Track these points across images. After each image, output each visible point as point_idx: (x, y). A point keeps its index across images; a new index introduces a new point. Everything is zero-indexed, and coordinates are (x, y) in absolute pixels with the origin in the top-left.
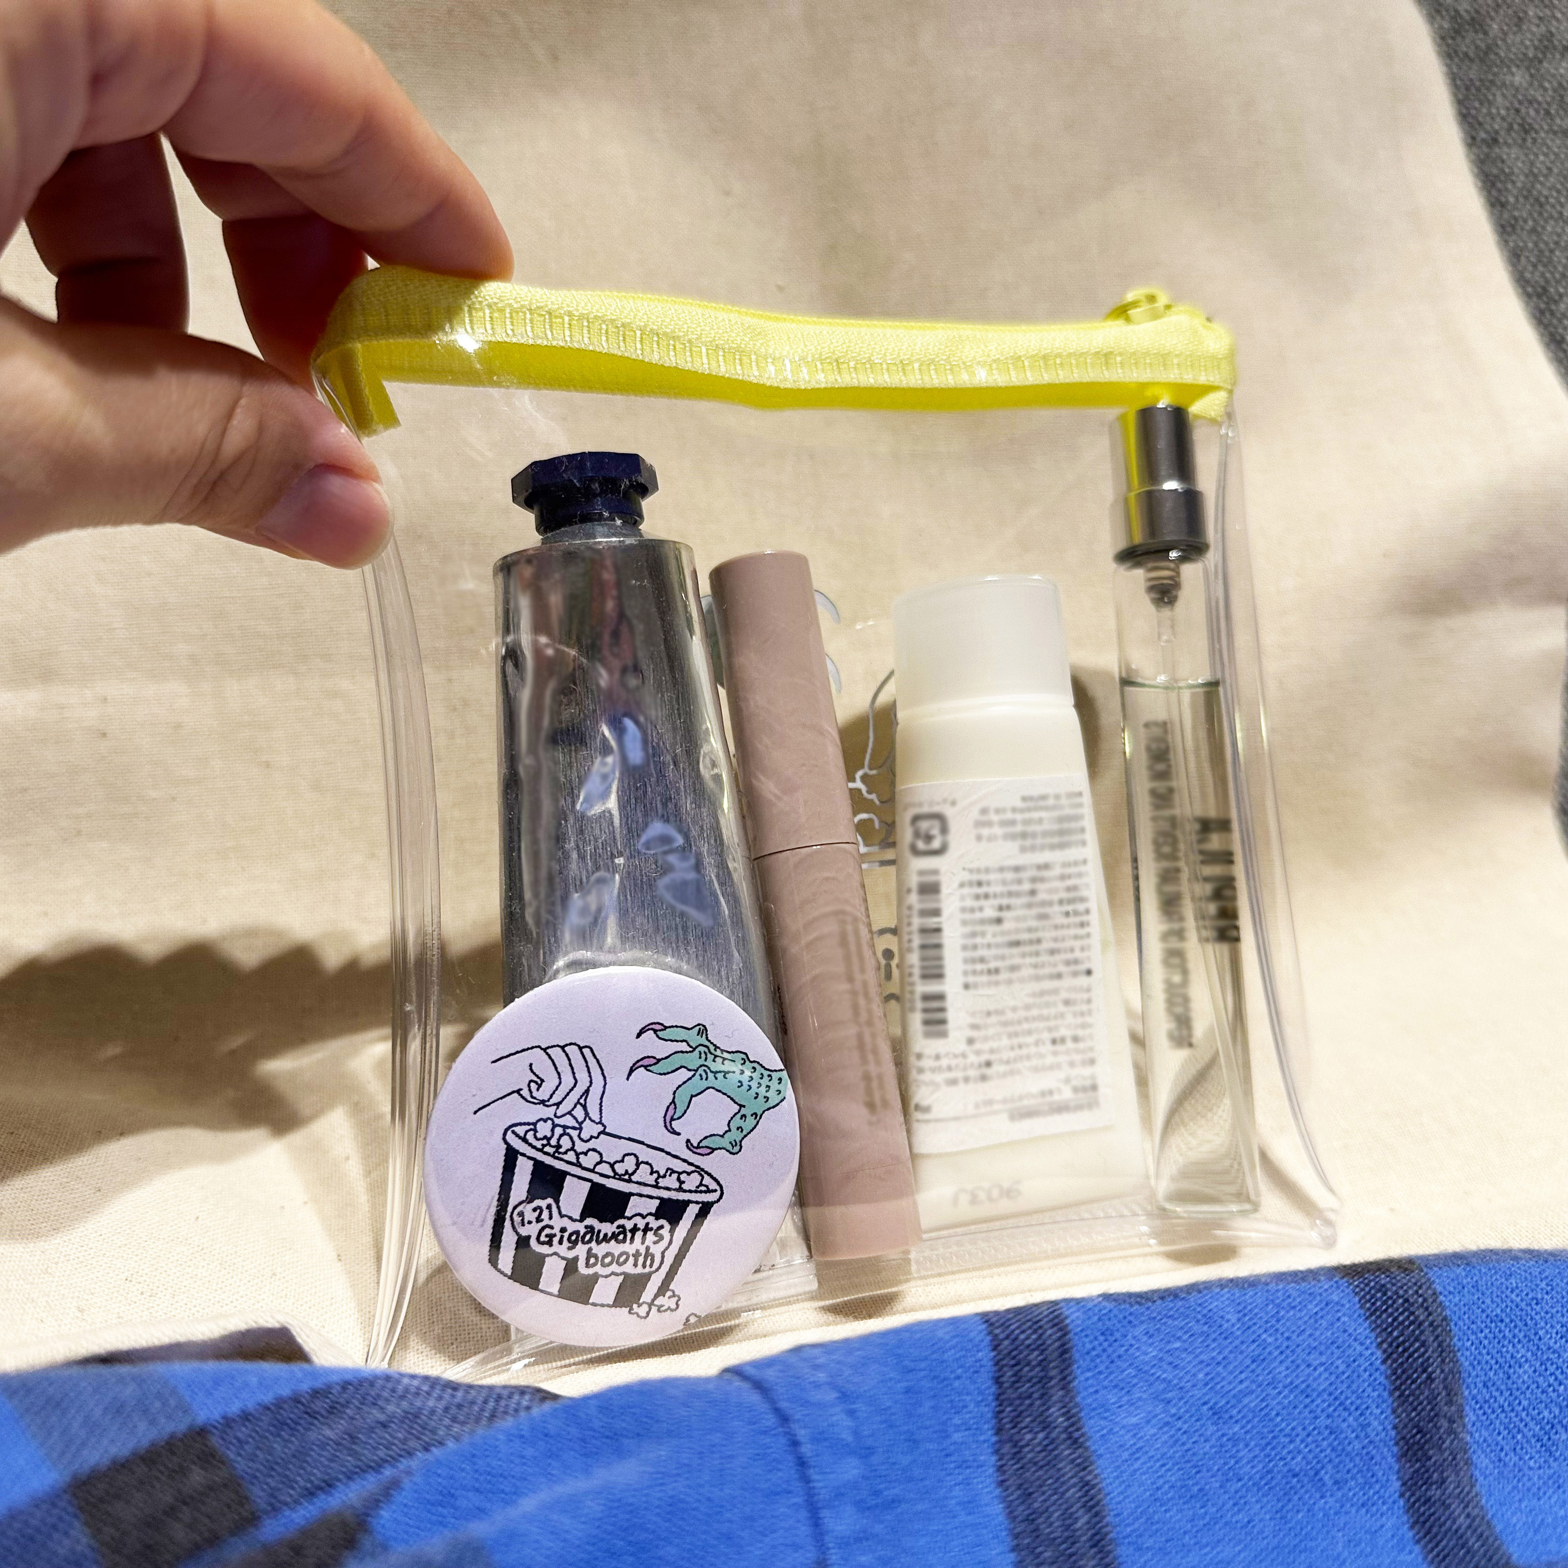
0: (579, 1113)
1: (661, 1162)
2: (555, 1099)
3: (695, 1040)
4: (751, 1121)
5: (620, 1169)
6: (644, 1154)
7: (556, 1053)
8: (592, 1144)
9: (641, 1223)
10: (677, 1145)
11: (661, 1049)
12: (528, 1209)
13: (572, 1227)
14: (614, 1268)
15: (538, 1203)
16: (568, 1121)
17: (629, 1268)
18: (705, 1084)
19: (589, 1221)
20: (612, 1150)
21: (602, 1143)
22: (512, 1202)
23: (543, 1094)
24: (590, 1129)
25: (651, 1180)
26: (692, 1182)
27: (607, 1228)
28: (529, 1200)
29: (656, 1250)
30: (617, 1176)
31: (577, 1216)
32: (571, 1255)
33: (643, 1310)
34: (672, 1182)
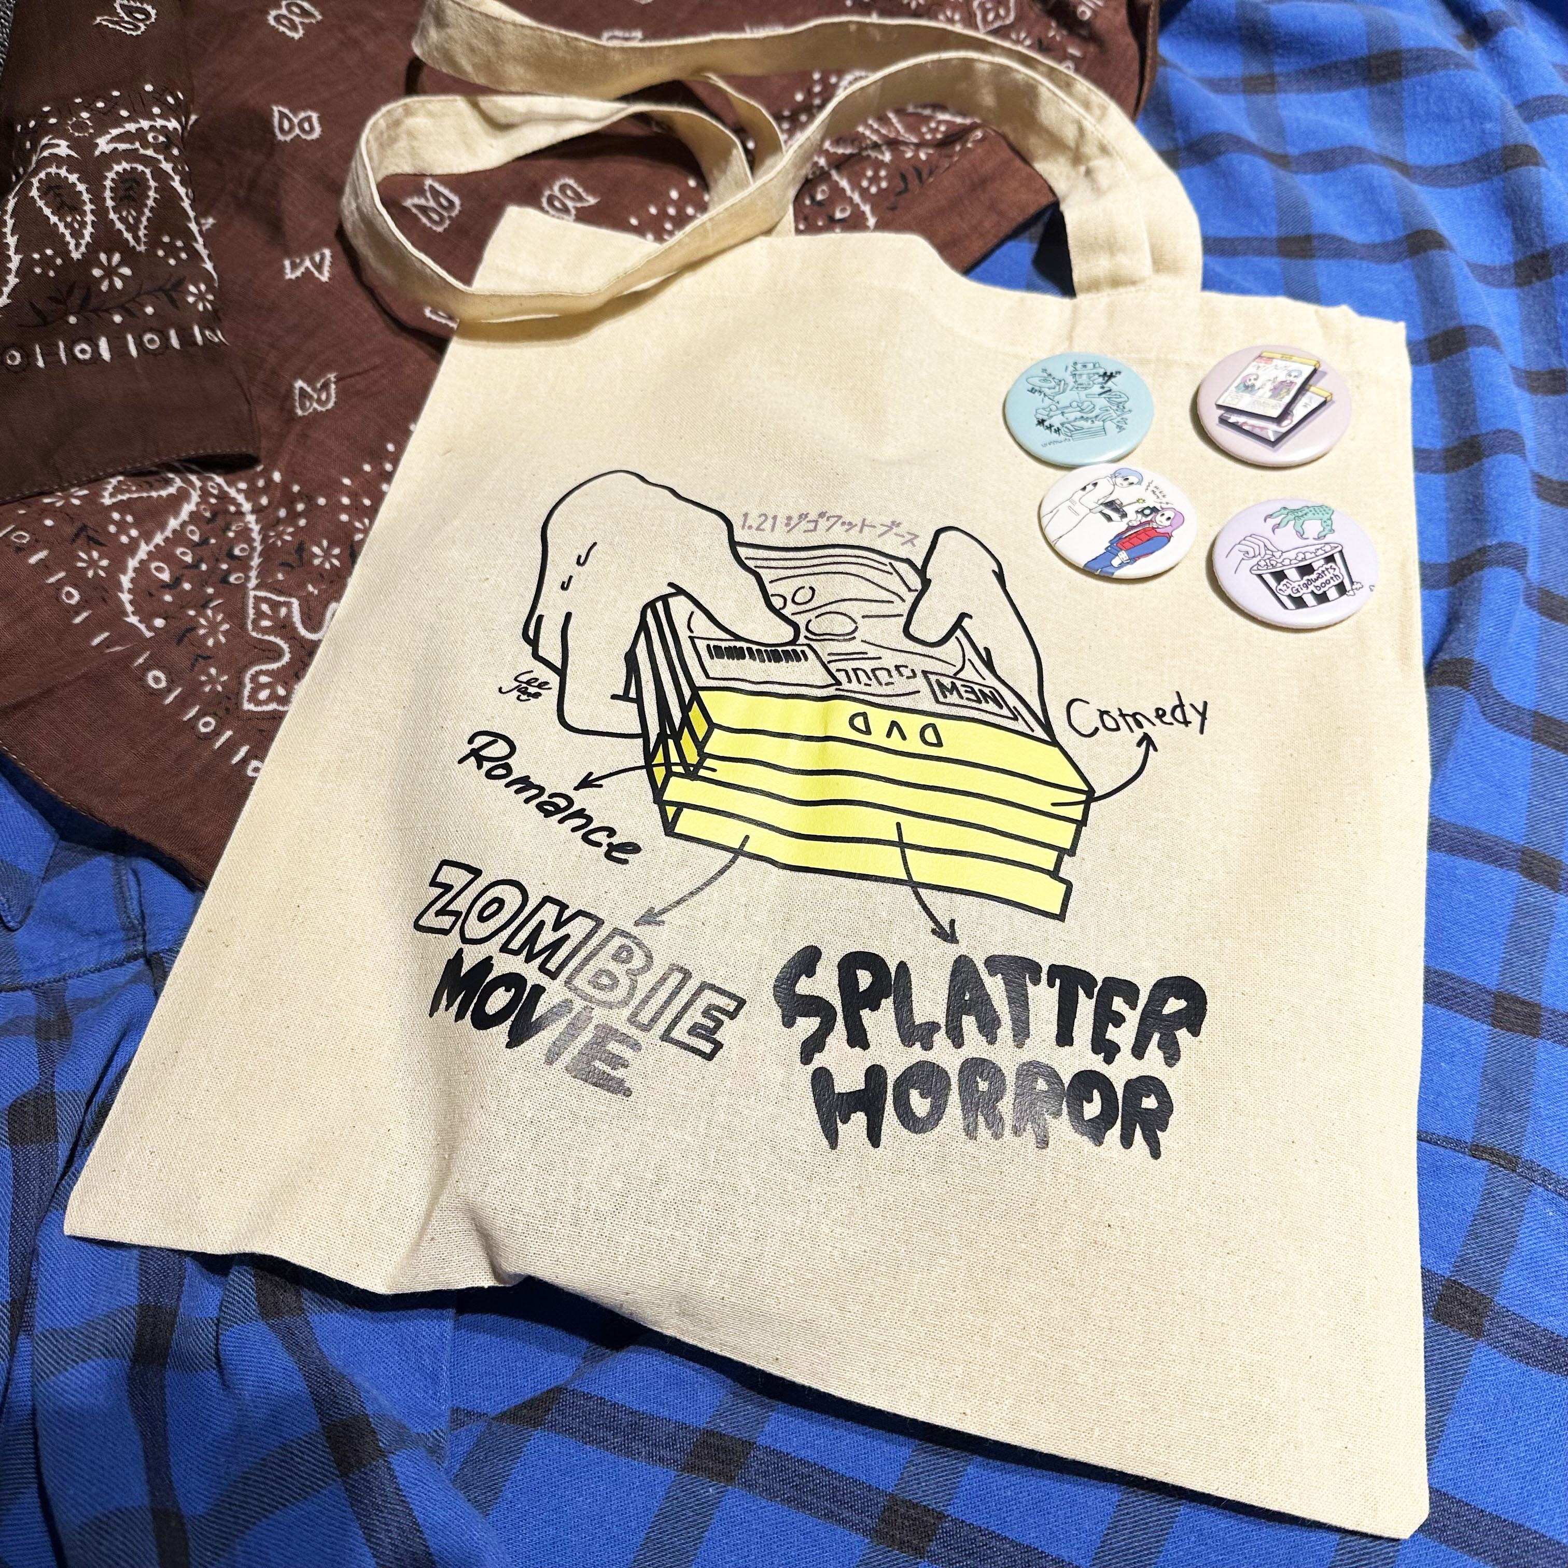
0: (1268, 552)
1: (1312, 549)
2: (1257, 553)
3: (1286, 512)
4: (1329, 522)
5: (1299, 558)
6: (1304, 550)
7: (1244, 542)
8: (1282, 558)
9: (1323, 569)
10: (1311, 541)
11: (1278, 520)
12: (1280, 587)
13: (1301, 583)
14: (1328, 586)
15: (1282, 583)
16: (1267, 557)
17: (1333, 583)
18: (1301, 521)
19: (1306, 578)
20: (1292, 555)
21: (1285, 555)
22: (1274, 589)
23: (1252, 554)
24: (1277, 554)
25: (1313, 555)
26: (1328, 548)
27: (1314, 576)
28: (1279, 584)
29: (1337, 572)
30: (1301, 561)
31: (1299, 578)
32: (1309, 590)
33: (1351, 593)
34: (1320, 552)
